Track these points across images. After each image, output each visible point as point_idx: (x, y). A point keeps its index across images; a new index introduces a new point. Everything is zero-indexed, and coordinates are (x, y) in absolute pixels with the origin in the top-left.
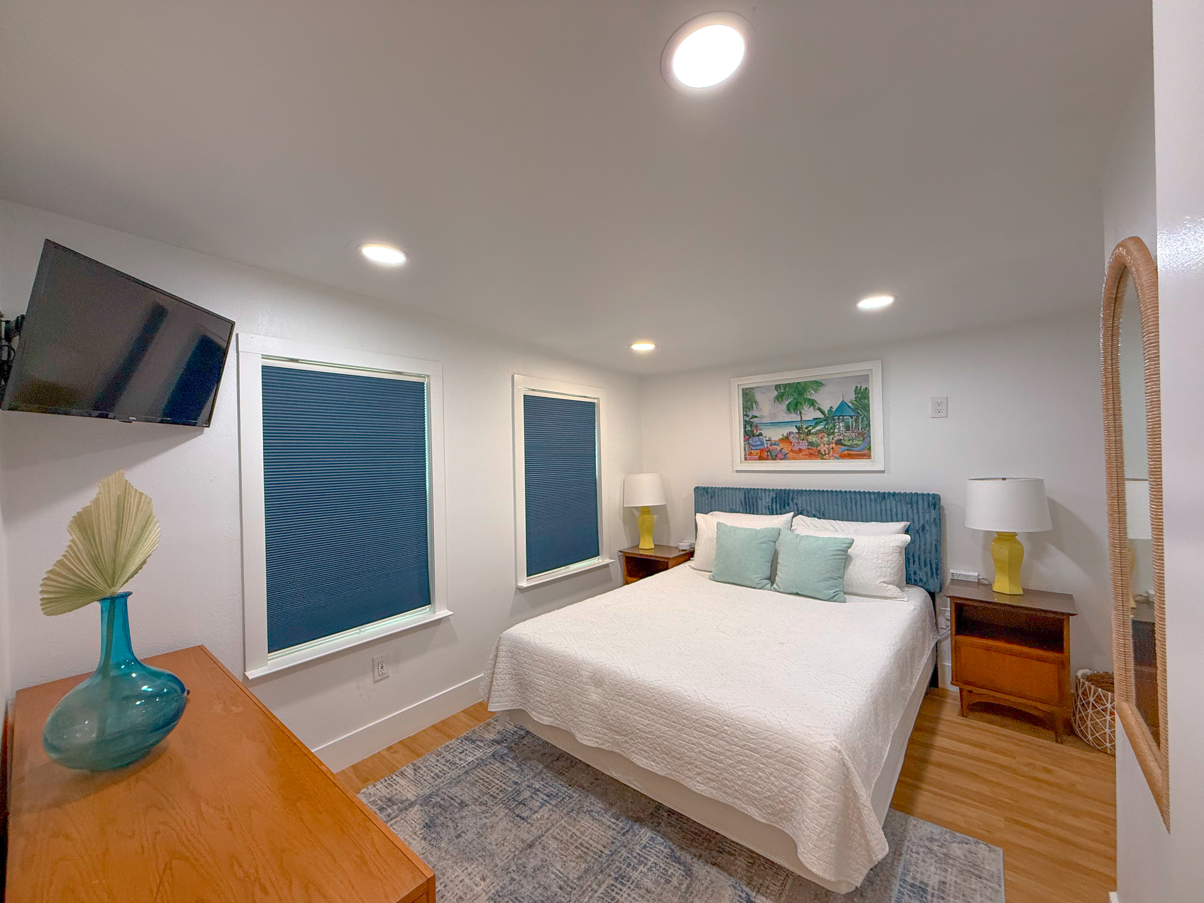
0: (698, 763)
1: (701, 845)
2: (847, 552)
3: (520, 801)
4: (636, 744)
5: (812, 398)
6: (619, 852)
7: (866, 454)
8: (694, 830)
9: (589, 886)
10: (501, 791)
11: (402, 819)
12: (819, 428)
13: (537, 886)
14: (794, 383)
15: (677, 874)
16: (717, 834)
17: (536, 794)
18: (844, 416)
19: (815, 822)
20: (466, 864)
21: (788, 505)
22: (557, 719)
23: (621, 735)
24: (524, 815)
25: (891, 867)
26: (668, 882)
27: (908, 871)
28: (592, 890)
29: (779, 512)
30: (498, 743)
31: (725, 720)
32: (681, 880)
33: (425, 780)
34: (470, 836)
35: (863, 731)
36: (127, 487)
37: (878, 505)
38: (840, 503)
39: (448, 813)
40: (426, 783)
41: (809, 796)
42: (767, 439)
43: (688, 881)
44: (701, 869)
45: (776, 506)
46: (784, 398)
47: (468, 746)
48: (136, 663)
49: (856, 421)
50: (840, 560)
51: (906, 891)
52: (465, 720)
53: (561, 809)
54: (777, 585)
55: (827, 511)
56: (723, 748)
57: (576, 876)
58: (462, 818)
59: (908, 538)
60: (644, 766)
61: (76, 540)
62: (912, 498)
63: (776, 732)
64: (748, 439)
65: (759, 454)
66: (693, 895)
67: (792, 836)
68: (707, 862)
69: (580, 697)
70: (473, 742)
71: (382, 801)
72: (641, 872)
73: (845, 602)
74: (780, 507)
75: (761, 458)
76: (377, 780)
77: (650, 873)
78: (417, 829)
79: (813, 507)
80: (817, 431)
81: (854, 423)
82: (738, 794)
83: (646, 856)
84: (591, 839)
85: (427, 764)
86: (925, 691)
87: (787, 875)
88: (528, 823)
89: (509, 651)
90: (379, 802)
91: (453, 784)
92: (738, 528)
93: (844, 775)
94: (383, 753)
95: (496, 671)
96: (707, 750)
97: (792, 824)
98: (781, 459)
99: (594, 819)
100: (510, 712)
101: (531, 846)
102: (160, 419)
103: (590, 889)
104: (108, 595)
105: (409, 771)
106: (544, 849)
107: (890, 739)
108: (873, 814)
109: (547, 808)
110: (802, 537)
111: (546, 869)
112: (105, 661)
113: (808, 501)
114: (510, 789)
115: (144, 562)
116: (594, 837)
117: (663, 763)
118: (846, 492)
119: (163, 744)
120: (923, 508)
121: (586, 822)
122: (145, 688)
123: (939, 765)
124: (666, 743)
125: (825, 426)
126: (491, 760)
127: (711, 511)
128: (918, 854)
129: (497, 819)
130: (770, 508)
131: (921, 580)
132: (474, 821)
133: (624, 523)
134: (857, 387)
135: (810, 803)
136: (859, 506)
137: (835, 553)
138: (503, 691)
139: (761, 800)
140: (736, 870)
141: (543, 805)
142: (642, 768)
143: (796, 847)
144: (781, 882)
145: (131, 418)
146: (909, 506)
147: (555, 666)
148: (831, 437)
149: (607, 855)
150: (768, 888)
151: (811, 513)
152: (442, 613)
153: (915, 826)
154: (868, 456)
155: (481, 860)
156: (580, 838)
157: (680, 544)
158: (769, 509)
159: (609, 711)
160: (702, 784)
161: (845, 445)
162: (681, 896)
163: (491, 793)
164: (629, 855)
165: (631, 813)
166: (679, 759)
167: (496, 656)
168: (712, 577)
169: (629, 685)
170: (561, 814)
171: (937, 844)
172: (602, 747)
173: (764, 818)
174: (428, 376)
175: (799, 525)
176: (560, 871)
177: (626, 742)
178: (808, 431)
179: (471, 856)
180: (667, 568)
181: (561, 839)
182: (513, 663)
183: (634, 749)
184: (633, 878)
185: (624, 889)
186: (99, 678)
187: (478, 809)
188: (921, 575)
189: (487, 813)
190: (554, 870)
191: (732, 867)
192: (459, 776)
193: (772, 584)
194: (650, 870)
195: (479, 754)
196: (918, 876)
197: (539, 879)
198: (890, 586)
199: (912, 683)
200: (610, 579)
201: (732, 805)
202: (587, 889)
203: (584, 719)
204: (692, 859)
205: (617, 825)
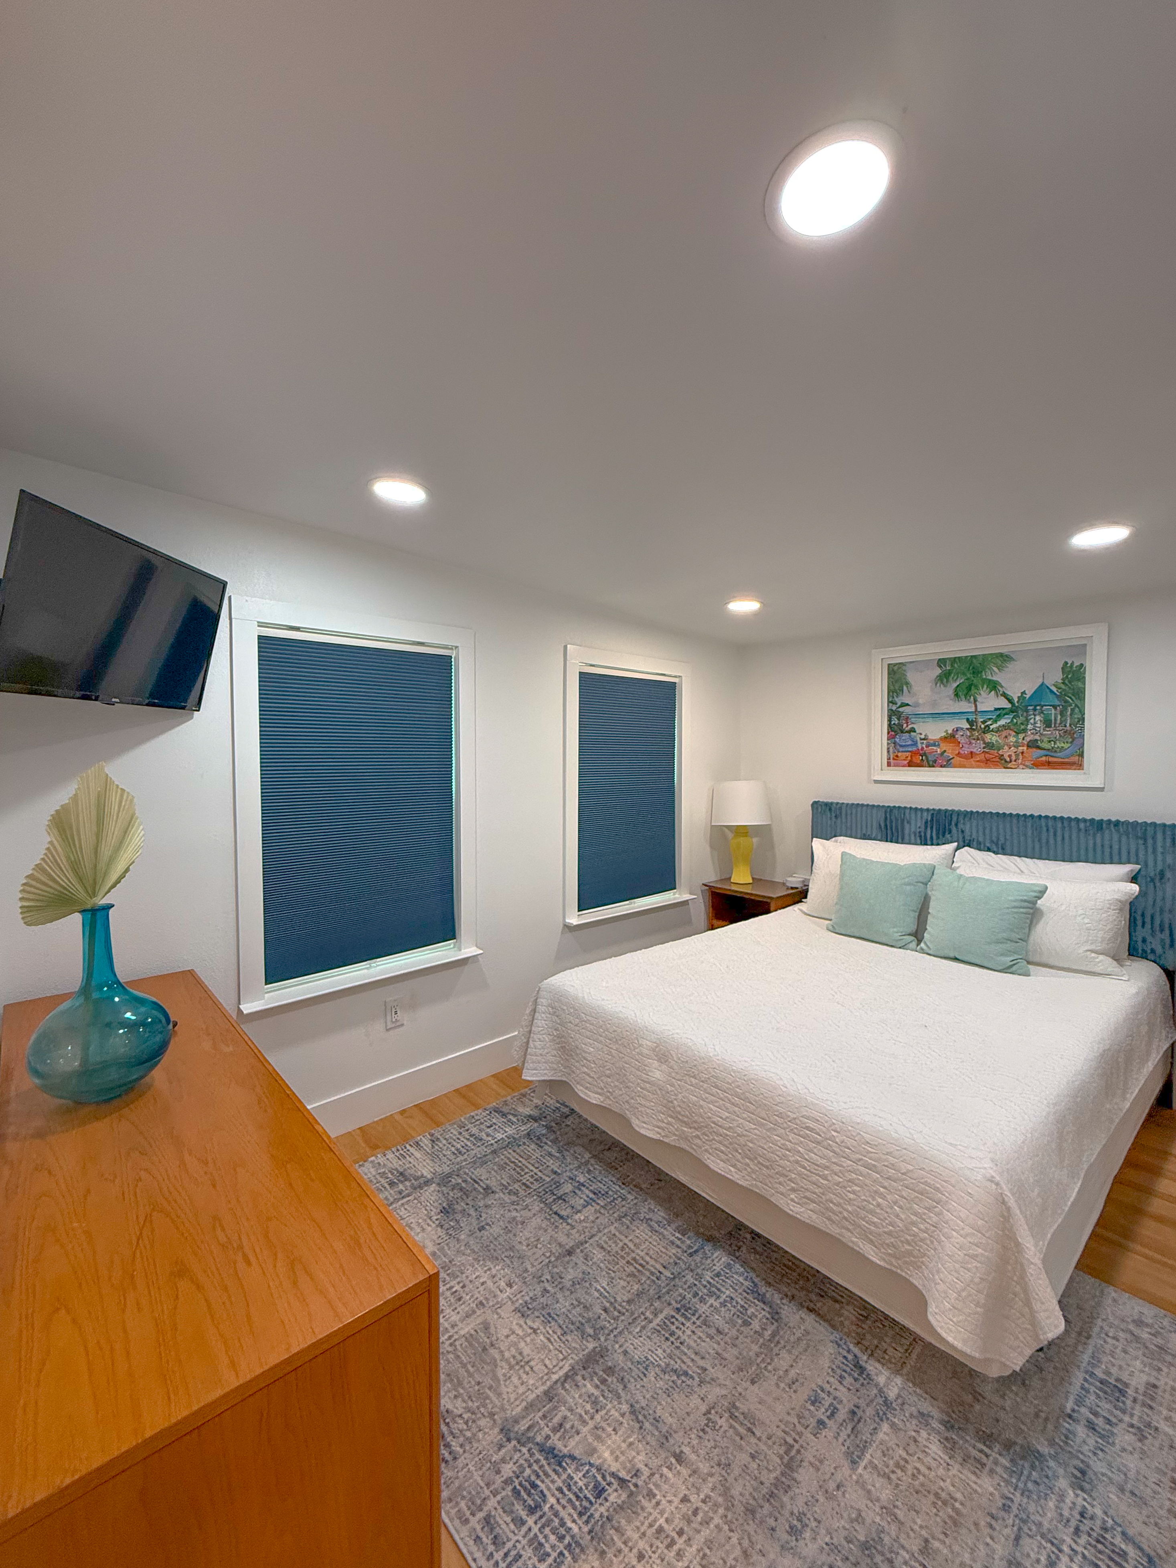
0: (793, 1176)
1: (796, 1283)
2: (1035, 903)
3: (559, 1195)
4: (711, 1141)
5: (994, 678)
6: (684, 1276)
7: (1075, 762)
8: (787, 1262)
9: (642, 1313)
10: (536, 1180)
11: (415, 1199)
12: (1002, 722)
13: (575, 1303)
14: (966, 657)
15: (760, 1316)
16: (818, 1272)
17: (580, 1189)
18: (1042, 706)
19: (956, 1275)
20: (489, 1263)
21: (950, 832)
22: (608, 1098)
23: (691, 1128)
24: (563, 1213)
25: (1073, 1352)
26: (746, 1323)
27: (1099, 1361)
28: (646, 1319)
29: (935, 841)
30: (536, 1120)
31: (834, 1124)
32: (765, 1324)
33: (444, 1156)
34: (496, 1230)
35: (1037, 1159)
36: (107, 781)
37: (1090, 838)
38: (1030, 833)
39: (470, 1198)
40: (444, 1159)
41: (948, 1238)
42: (923, 737)
43: (774, 1327)
44: (791, 1314)
45: (932, 832)
46: (951, 679)
47: (497, 1119)
48: (118, 986)
49: (1062, 714)
50: (1023, 915)
51: (1092, 1389)
52: (494, 1087)
53: (611, 1212)
54: (925, 943)
55: (1008, 843)
56: (829, 1160)
57: (625, 1299)
58: (486, 1206)
59: (1135, 888)
60: (720, 1171)
61: (55, 842)
62: (1146, 830)
63: (905, 1146)
64: (894, 737)
65: (909, 758)
66: (780, 1346)
67: (920, 1287)
68: (803, 1307)
69: (639, 1073)
70: (504, 1115)
71: (392, 1174)
72: (711, 1306)
73: (1029, 975)
74: (938, 834)
75: (910, 764)
76: (388, 1148)
77: (723, 1309)
78: (433, 1213)
79: (988, 837)
80: (1000, 726)
81: (1059, 717)
82: (847, 1223)
83: (719, 1286)
84: (647, 1254)
85: (447, 1137)
86: (1147, 1111)
87: (914, 1340)
88: (568, 1224)
89: (549, 1005)
90: (390, 1175)
91: (478, 1164)
92: (872, 862)
93: (1003, 1216)
94: (396, 1117)
95: (533, 1029)
96: (806, 1160)
97: (922, 1273)
98: (941, 766)
99: (653, 1230)
100: (550, 1084)
101: (570, 1253)
102: (147, 701)
103: (643, 1317)
104: (89, 907)
105: (426, 1142)
106: (586, 1259)
107: (1082, 1175)
108: (1044, 1276)
109: (593, 1209)
110: (968, 879)
111: (587, 1285)
112: (87, 980)
113: (981, 828)
114: (548, 1179)
115: (127, 870)
116: (651, 1252)
117: (746, 1169)
118: (1040, 816)
119: (147, 1079)
120: (1164, 847)
121: (641, 1232)
122: (128, 1015)
123: (1160, 1219)
124: (751, 1145)
125: (1012, 721)
126: (525, 1140)
127: (835, 836)
128: (1118, 1340)
129: (530, 1214)
130: (923, 834)
131: (1153, 951)
132: (502, 1212)
133: (712, 847)
134: (1066, 663)
135: (949, 1248)
136: (1059, 838)
137: (1016, 904)
138: (541, 1055)
139: (880, 1235)
140: (842, 1323)
141: (588, 1204)
142: (717, 1173)
143: (925, 1304)
144: (906, 1347)
145: (114, 700)
146: (1141, 842)
147: (607, 1030)
148: (1021, 736)
149: (667, 1278)
150: (885, 1352)
151: (985, 846)
152: (469, 951)
153: (1114, 1300)
154: (1079, 765)
155: (508, 1261)
156: (633, 1252)
157: (789, 879)
158: (920, 836)
159: (676, 1095)
160: (798, 1204)
161: (1044, 749)
162: (763, 1344)
163: (524, 1181)
164: (696, 1282)
165: (702, 1230)
166: (767, 1167)
167: (534, 1011)
168: (831, 928)
169: (703, 1063)
170: (611, 1218)
171: (1149, 1330)
172: (666, 1140)
173: (884, 1260)
174: (456, 647)
175: (964, 861)
176: (605, 1289)
177: (698, 1137)
178: (986, 727)
179: (495, 1254)
180: (768, 911)
181: (609, 1249)
182: (555, 1022)
183: (707, 1147)
184: (700, 1312)
185: (688, 1324)
186: (81, 1000)
187: (507, 1198)
188: (1155, 943)
189: (518, 1204)
190: (599, 1287)
191: (836, 1318)
192: (485, 1156)
193: (919, 941)
194: (723, 1304)
195: (510, 1131)
196: (1114, 1370)
197: (579, 1295)
198: (1101, 957)
199: (1124, 1099)
200: (689, 922)
201: (838, 1236)
202: (639, 1316)
203: (643, 1102)
204: (782, 1299)
205: (683, 1242)
